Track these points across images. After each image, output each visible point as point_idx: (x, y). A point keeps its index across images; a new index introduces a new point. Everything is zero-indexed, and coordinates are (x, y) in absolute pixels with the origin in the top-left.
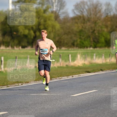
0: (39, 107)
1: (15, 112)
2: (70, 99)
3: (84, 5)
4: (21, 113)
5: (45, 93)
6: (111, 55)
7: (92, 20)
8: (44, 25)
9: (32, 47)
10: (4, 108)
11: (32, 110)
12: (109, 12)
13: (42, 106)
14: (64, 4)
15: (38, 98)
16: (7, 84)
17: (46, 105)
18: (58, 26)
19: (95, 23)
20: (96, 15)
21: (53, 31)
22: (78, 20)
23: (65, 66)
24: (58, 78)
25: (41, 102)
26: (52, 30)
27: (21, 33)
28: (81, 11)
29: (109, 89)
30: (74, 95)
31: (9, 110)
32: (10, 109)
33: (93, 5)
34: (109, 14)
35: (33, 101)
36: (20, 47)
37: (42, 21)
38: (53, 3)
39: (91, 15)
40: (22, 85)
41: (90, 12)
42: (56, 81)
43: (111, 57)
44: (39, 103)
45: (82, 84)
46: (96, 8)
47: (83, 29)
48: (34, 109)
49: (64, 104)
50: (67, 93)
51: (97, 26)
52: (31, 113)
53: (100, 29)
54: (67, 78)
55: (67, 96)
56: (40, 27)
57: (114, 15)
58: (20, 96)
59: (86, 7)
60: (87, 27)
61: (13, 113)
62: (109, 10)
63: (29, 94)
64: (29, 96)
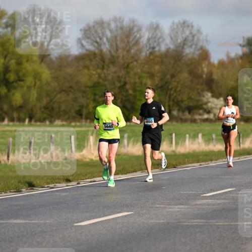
0: (5, 249)
2: (74, 230)
3: (103, 28)
5: (19, 219)
7: (121, 61)
8: (17, 72)
12: (155, 45)
13: (12, 246)
18: (46, 74)
19: (127, 67)
20: (128, 51)
21: (35, 85)
22: (91, 60)
24: (46, 186)
25: (11, 238)
26: (33, 83)
28: (97, 43)
29: (157, 209)
30: (81, 222)
33: (122, 28)
34: (157, 49)
37: (13, 63)
41: (116, 44)
42: (42, 193)
44: (6, 240)
45: (98, 199)
46: (128, 37)
47: (101, 80)
49: (61, 242)
50: (66, 219)
51: (132, 73)
53: (137, 80)
54: (67, 186)
55: (66, 226)
56: (7, 76)
57: (168, 50)
59: (109, 34)
60: (110, 77)
62: (156, 39)
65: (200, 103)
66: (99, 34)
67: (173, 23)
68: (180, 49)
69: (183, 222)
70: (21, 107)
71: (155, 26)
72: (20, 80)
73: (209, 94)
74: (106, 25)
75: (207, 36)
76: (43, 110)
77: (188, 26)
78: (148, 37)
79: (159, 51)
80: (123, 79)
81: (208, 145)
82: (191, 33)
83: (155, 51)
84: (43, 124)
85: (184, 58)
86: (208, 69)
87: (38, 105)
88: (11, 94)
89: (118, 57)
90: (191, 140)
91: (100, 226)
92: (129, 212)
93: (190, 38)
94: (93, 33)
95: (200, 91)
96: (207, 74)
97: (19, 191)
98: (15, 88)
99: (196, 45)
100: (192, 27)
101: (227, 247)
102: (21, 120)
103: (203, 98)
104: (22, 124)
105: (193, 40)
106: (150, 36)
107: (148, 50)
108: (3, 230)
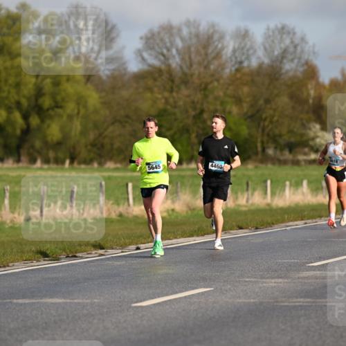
2: (131, 313)
3: (171, 35)
5: (57, 297)
6: (250, 183)
7: (197, 81)
8: (53, 96)
9: (18, 161)
12: (243, 58)
14: (114, 35)
15: (37, 312)
17: (59, 333)
18: (93, 98)
19: (204, 88)
20: (206, 67)
21: (78, 113)
22: (155, 80)
23: (114, 216)
24: (94, 252)
25: (46, 323)
26: (76, 111)
28: (164, 55)
29: (246, 284)
30: (141, 301)
33: (197, 36)
34: (245, 64)
35: (19, 321)
39: (191, 65)
41: (190, 58)
42: (88, 262)
43: (250, 192)
44: (39, 326)
45: (165, 270)
46: (206, 47)
47: (169, 107)
49: (114, 329)
50: (120, 298)
51: (211, 98)
53: (219, 107)
54: (122, 252)
56: (41, 101)
57: (260, 66)
59: (179, 43)
60: (181, 103)
62: (245, 51)
63: (8, 301)
64: (7, 307)
65: (305, 138)
66: (165, 44)
67: (268, 29)
68: (278, 64)
69: (282, 302)
70: (59, 144)
71: (243, 33)
72: (57, 107)
73: (318, 126)
74: (175, 31)
75: (314, 46)
76: (89, 147)
77: (289, 33)
78: (234, 48)
79: (249, 66)
80: (198, 106)
81: (317, 195)
82: (292, 42)
83: (243, 67)
84: (89, 166)
85: (282, 77)
86: (315, 91)
87: (83, 141)
88: (45, 126)
89: (192, 75)
90: (292, 188)
91: (168, 307)
92: (207, 288)
93: (291, 49)
94: (158, 41)
95: (304, 121)
96: (314, 99)
97: (57, 259)
98: (51, 117)
99: (300, 58)
100: (294, 34)
101: (342, 337)
102: (59, 162)
103: (308, 131)
104: (60, 166)
105: (295, 52)
106: (236, 46)
107: (233, 66)
108: (35, 312)
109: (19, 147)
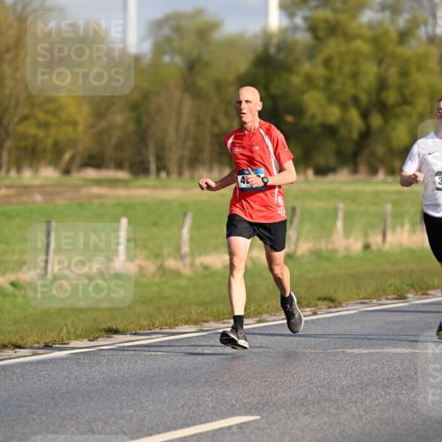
0: (377, 399)
1: (289, 418)
4: (309, 420)
5: (402, 347)
8: (400, 89)
9: (355, 171)
10: (245, 401)
11: (353, 409)
13: (389, 394)
15: (376, 365)
16: (260, 310)
17: (404, 392)
25: (387, 379)
26: (428, 109)
27: (313, 116)
31: (266, 408)
32: (271, 404)
35: (354, 376)
36: (310, 172)
37: (393, 73)
38: (436, 5)
40: (315, 314)
44: (379, 382)
48: (358, 405)
52: (347, 420)
56: (384, 95)
58: (308, 357)
61: (281, 419)
63: (341, 350)
64: (339, 358)
72: (405, 103)
88: (389, 127)
97: (402, 297)
98: (397, 117)
108: (373, 365)
109: (356, 154)
